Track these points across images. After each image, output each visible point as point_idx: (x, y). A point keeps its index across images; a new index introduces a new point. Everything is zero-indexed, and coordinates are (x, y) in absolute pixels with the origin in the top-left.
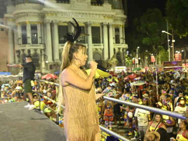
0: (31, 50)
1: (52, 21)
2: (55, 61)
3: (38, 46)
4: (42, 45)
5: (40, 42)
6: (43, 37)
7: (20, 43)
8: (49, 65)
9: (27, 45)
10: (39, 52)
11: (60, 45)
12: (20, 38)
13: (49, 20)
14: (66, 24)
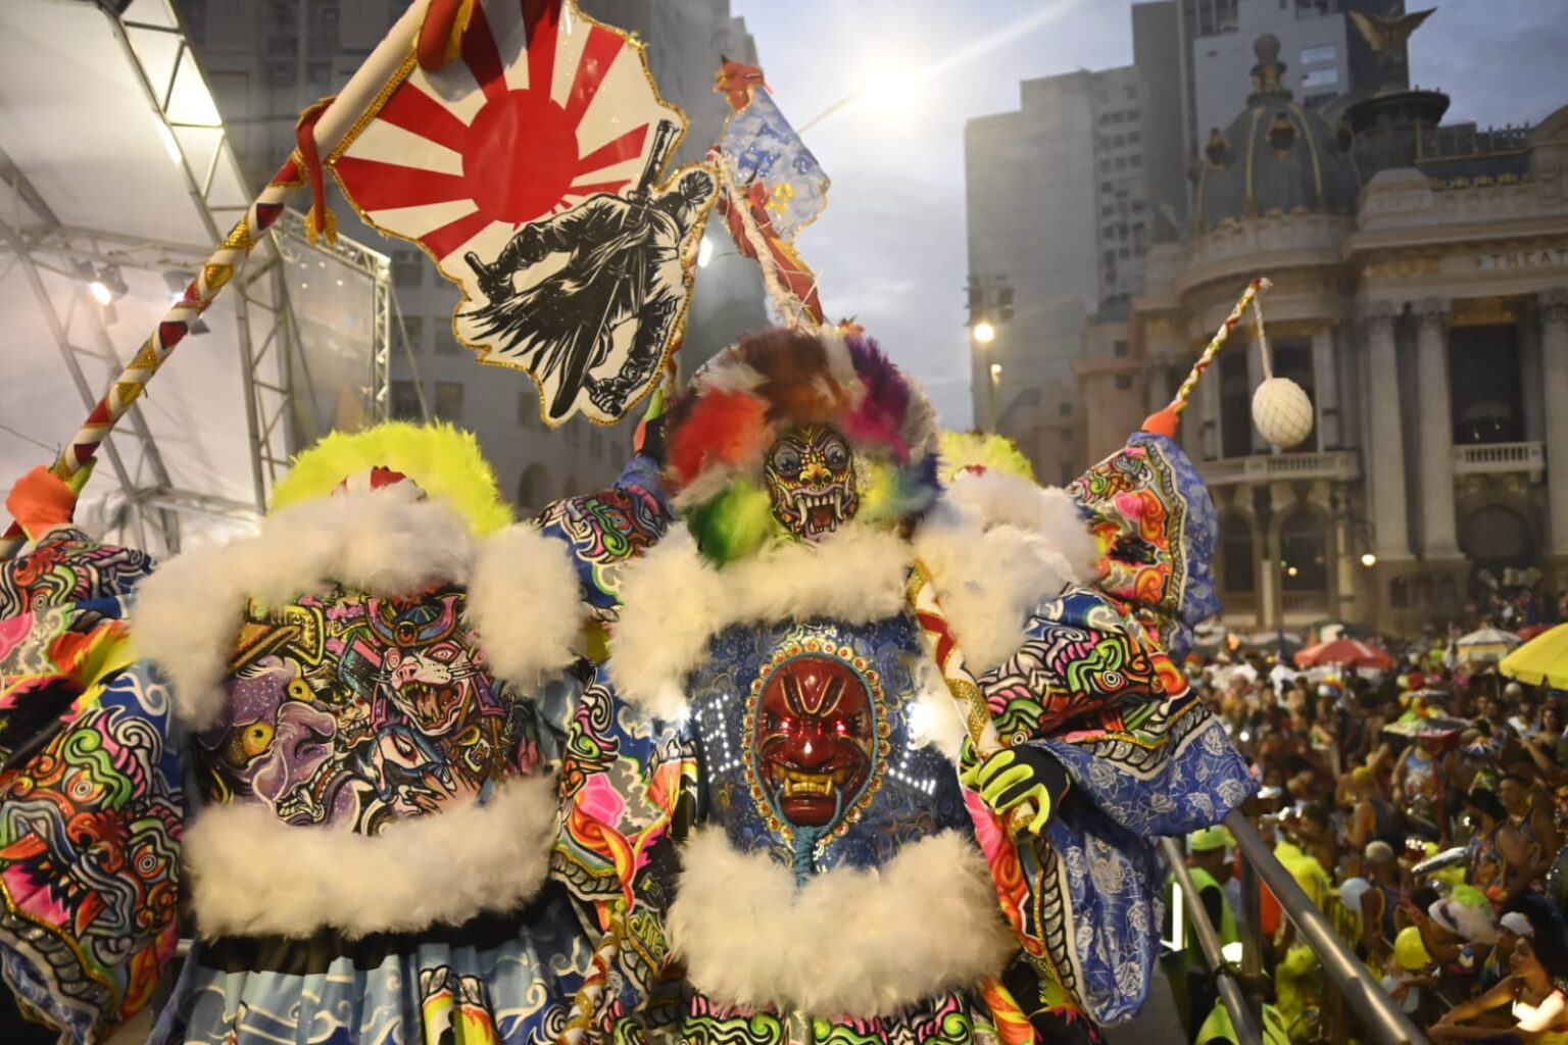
0: (1275, 493)
1: (1408, 306)
2: (1429, 556)
3: (1314, 463)
4: (1341, 456)
5: (1333, 441)
6: (1346, 406)
7: (1209, 451)
8: (1384, 581)
9: (1248, 462)
10: (1320, 499)
11: (1463, 449)
12: (1211, 424)
13: (1387, 303)
14: (1508, 317)
